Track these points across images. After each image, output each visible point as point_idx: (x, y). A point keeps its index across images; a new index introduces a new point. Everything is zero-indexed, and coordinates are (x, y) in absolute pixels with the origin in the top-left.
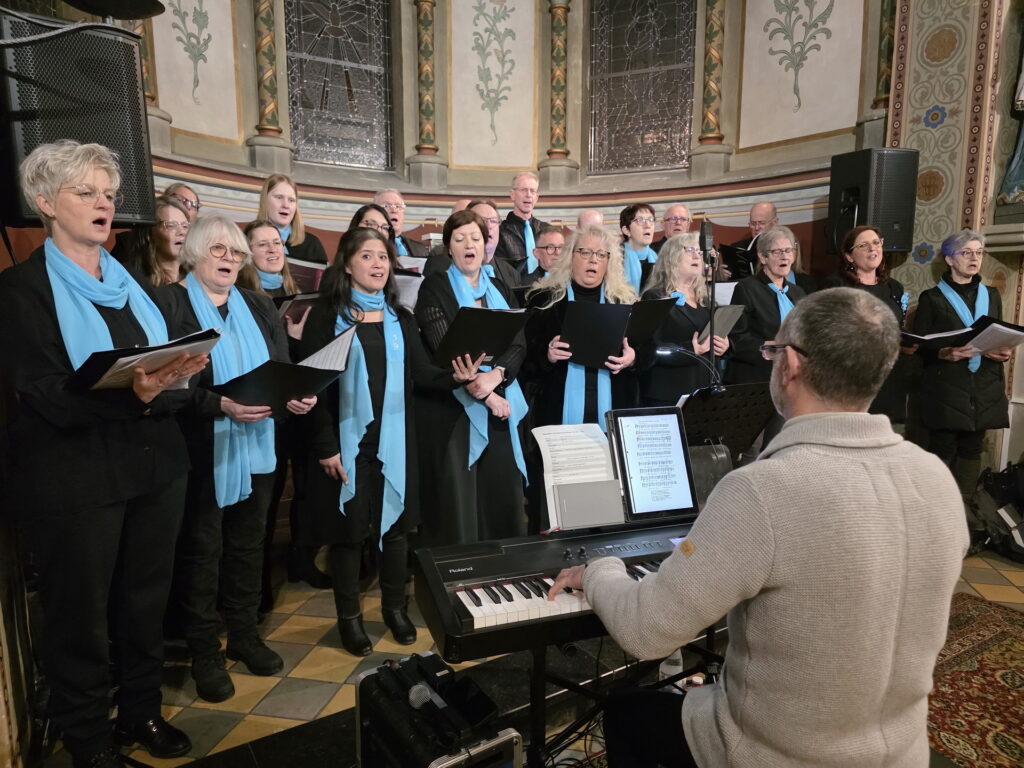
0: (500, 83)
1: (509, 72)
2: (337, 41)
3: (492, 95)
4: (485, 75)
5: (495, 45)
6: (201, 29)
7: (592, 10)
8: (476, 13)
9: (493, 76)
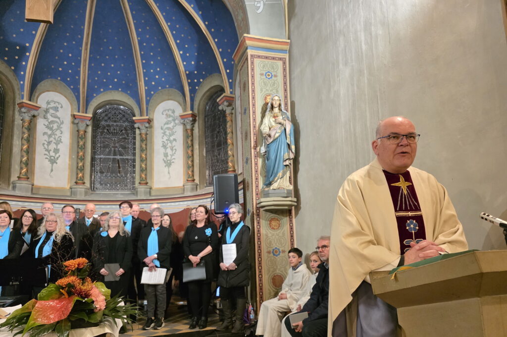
0: (171, 157)
1: (175, 153)
2: (115, 150)
3: (169, 162)
4: (166, 155)
5: (169, 144)
6: (56, 154)
7: (205, 128)
8: (163, 135)
9: (169, 155)
